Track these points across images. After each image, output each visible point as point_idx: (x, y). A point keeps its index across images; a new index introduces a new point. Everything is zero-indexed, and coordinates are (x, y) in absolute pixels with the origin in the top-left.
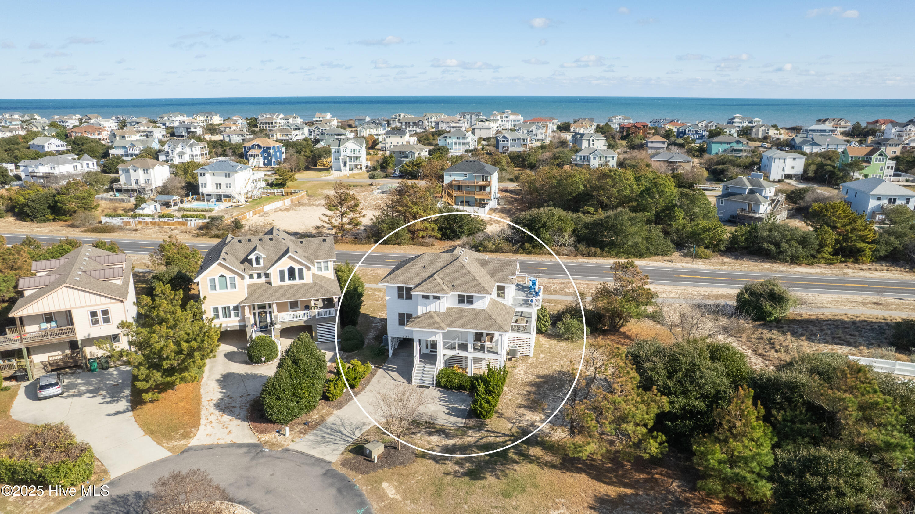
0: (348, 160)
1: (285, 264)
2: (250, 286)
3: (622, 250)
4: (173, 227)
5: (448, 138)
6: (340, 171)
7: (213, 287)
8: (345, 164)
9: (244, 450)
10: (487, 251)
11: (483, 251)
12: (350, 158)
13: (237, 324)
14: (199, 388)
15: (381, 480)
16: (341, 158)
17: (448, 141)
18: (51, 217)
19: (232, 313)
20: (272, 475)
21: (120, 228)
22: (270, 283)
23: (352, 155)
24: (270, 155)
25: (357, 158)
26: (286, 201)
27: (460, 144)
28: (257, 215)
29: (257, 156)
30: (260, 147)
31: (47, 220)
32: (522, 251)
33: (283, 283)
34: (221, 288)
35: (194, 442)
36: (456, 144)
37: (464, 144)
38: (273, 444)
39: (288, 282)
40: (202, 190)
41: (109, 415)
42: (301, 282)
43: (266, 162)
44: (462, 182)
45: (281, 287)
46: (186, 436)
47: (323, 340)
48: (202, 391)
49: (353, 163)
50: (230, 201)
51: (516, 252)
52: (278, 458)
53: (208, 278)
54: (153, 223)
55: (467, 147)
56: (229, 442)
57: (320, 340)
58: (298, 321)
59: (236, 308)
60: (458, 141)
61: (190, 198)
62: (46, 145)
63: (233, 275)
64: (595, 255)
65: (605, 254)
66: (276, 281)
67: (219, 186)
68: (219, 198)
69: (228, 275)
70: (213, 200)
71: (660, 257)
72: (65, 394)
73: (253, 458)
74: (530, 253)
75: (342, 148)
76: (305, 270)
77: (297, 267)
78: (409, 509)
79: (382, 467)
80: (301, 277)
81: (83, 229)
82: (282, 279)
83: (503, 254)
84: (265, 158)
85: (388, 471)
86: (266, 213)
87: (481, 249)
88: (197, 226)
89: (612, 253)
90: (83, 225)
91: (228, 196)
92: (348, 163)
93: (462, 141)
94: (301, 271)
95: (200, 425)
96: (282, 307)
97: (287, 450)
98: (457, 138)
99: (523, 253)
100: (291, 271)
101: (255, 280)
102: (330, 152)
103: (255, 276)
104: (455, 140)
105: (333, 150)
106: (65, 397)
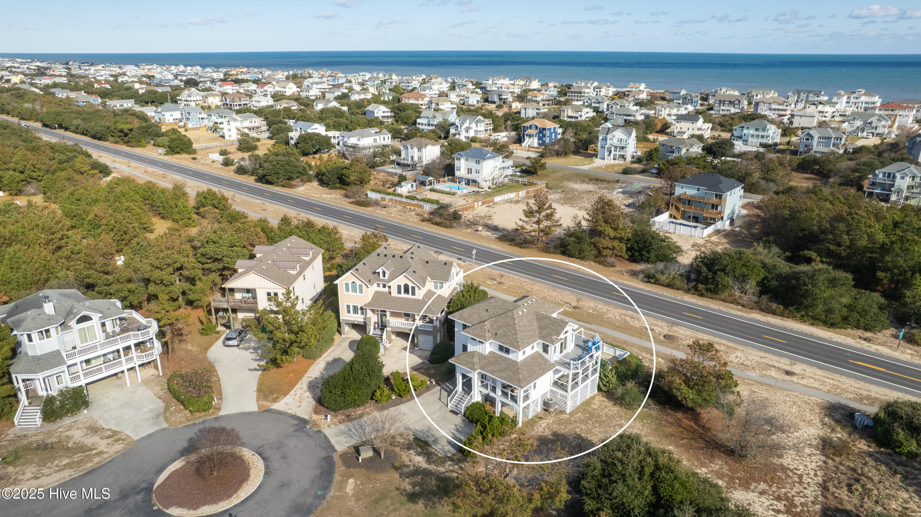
0: (613, 149)
1: (401, 280)
2: (377, 293)
3: (811, 314)
4: (413, 208)
5: (745, 128)
6: (604, 159)
7: (347, 290)
8: (610, 152)
9: (296, 422)
10: (658, 284)
11: (655, 283)
12: (616, 147)
13: (362, 320)
14: (310, 365)
15: (352, 476)
16: (606, 146)
17: (745, 131)
18: (338, 185)
19: (359, 311)
20: (296, 446)
21: (376, 203)
22: (390, 293)
23: (618, 144)
24: (544, 136)
25: (623, 148)
26: (520, 193)
27: (757, 136)
28: (486, 205)
29: (533, 136)
30: (537, 127)
31: (335, 188)
32: (693, 291)
33: (399, 295)
34: (353, 291)
35: (276, 406)
36: (753, 136)
37: (763, 137)
38: (316, 424)
39: (403, 295)
40: (457, 173)
41: (250, 370)
42: (413, 297)
43: (540, 142)
44: (692, 196)
45: (398, 298)
46: (275, 400)
47: (423, 347)
48: (311, 368)
49: (618, 153)
50: (475, 186)
51: (687, 291)
52: (309, 436)
53: (344, 282)
54: (401, 202)
55: (764, 141)
56: (293, 413)
57: (420, 347)
58: (404, 328)
59: (362, 309)
60: (756, 133)
61: (446, 179)
62: (375, 111)
63: (361, 283)
64: (774, 313)
65: (786, 315)
66: (394, 293)
67: (470, 171)
68: (468, 182)
69: (358, 283)
70: (463, 183)
71: (860, 332)
72: (241, 346)
73: (295, 431)
74: (702, 295)
75: (609, 136)
76: (416, 288)
77: (411, 285)
78: (349, 504)
79: (362, 467)
80: (413, 294)
81: (352, 200)
82: (399, 292)
83: (674, 291)
84: (540, 139)
85: (364, 471)
86: (495, 204)
87: (652, 281)
88: (430, 210)
89: (798, 315)
90: (354, 197)
91: (474, 181)
92: (613, 152)
93: (761, 133)
94: (413, 288)
95: (288, 393)
96: (394, 314)
97: (320, 432)
98: (756, 130)
99: (694, 294)
100: (406, 287)
101: (381, 289)
102: (598, 139)
103: (381, 285)
104: (752, 132)
105: (600, 138)
106: (239, 349)
